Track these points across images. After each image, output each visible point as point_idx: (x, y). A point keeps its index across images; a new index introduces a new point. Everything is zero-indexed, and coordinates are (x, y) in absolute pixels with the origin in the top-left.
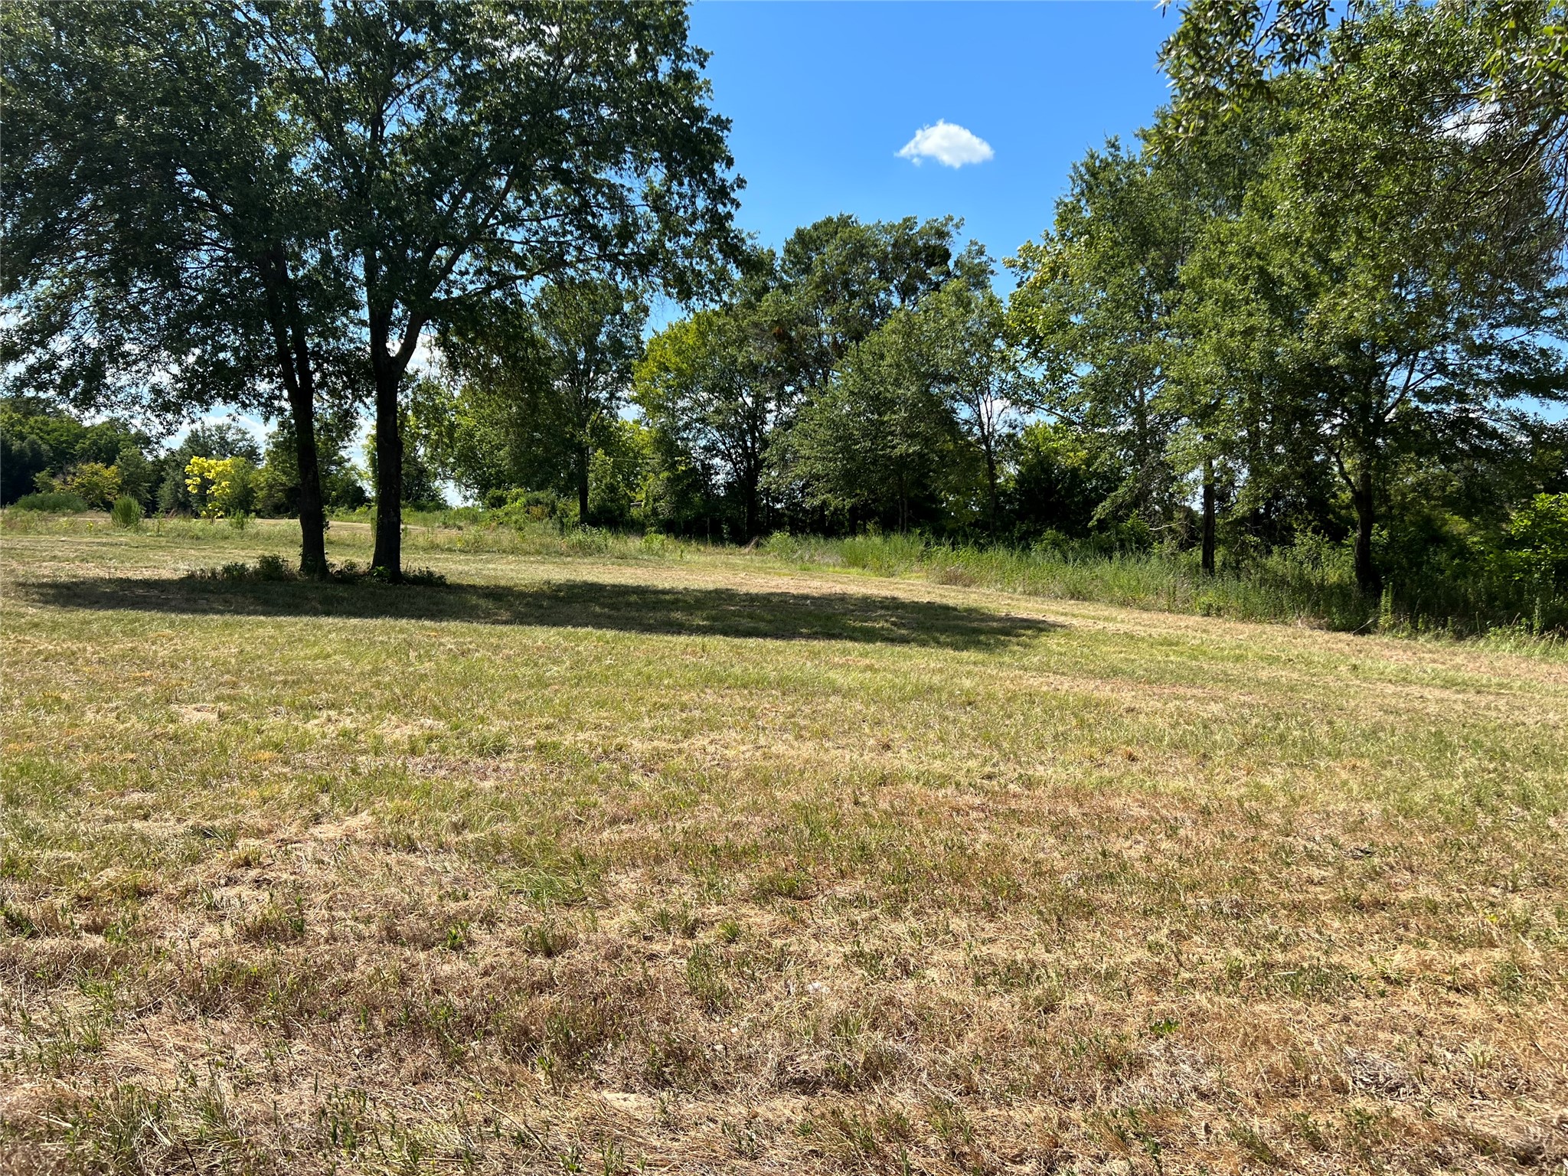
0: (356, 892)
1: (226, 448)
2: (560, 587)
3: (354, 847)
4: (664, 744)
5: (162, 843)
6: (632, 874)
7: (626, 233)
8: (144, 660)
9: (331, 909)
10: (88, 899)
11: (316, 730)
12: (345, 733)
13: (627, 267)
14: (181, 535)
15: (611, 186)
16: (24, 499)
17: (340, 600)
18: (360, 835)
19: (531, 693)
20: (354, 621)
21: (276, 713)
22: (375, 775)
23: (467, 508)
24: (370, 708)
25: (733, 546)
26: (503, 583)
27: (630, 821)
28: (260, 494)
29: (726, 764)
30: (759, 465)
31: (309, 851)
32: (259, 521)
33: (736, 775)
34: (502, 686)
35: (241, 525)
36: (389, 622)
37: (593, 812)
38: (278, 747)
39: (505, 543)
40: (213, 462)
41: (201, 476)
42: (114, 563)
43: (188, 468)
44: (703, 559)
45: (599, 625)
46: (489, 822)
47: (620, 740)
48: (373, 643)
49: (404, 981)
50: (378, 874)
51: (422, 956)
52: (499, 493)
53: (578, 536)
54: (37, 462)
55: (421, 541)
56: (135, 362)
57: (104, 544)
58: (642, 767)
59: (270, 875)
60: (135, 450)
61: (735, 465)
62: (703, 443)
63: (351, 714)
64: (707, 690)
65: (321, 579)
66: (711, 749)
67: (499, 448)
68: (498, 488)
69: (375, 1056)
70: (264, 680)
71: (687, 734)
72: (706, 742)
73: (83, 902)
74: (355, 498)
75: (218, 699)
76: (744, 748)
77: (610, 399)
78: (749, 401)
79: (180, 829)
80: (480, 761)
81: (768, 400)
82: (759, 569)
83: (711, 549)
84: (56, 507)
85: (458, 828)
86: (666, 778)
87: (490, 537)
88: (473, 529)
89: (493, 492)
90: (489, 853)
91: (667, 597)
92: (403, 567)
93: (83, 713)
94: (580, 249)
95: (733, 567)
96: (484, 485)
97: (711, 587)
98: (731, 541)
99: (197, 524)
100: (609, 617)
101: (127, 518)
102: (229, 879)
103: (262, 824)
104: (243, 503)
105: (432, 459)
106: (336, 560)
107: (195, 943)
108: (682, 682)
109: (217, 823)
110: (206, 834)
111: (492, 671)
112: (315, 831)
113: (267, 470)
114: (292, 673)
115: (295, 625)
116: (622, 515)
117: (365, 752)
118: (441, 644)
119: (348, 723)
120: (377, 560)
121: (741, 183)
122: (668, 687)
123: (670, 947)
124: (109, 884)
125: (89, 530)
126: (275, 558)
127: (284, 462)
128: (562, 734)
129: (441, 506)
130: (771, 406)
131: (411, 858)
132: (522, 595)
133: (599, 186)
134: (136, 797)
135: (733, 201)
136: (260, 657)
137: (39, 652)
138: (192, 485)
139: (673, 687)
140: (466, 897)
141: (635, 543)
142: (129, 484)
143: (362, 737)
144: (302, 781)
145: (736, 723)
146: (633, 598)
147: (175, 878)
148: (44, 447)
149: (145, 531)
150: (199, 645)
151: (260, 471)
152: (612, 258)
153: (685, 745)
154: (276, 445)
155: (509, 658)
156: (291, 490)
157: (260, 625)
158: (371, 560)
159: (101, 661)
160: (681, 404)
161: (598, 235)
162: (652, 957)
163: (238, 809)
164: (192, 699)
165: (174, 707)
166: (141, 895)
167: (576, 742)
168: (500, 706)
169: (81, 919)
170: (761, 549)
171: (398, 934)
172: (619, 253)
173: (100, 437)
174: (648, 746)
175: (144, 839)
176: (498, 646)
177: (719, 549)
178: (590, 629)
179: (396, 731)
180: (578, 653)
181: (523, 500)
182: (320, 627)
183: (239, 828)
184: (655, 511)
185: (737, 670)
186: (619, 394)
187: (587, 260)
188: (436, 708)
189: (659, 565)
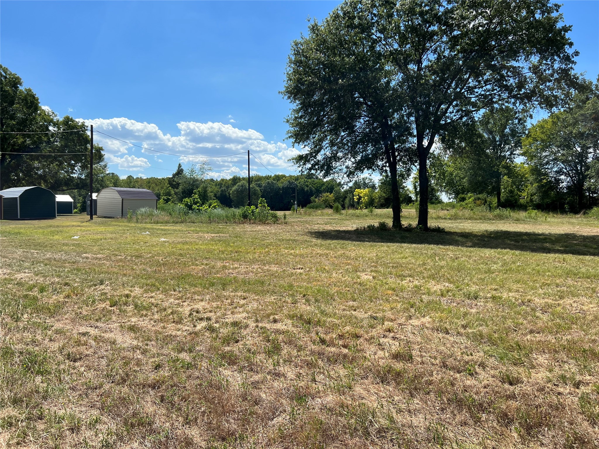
0: (429, 346)
1: (365, 185)
2: (491, 233)
3: (425, 330)
4: (550, 301)
5: (362, 320)
6: (544, 356)
7: (521, 85)
8: (347, 257)
9: (420, 351)
10: (342, 336)
11: (406, 285)
12: (416, 286)
13: (522, 99)
14: (353, 215)
15: (514, 68)
16: (308, 206)
17: (407, 237)
18: (427, 325)
19: (486, 275)
20: (414, 245)
21: (391, 278)
22: (429, 303)
23: (450, 202)
24: (424, 278)
25: (571, 214)
26: (467, 231)
27: (538, 333)
28: (376, 201)
29: (584, 312)
30: (585, 177)
31: (410, 329)
32: (377, 210)
33: (590, 318)
34: (474, 272)
35: (371, 211)
36: (427, 246)
37: (521, 327)
38: (393, 290)
39: (467, 215)
40: (362, 190)
41: (358, 195)
42: (334, 225)
43: (355, 193)
44: (556, 220)
45: (511, 249)
46: (477, 326)
47: (529, 297)
48: (422, 254)
49: (453, 385)
50: (436, 341)
51: (458, 375)
52: (463, 196)
53: (497, 211)
54: (311, 194)
55: (434, 215)
56: (341, 159)
57: (331, 219)
58: (541, 310)
59: (397, 336)
60: (338, 188)
61: (572, 178)
62: (555, 169)
63: (417, 280)
64: (569, 279)
65: (400, 230)
66: (575, 305)
67: (463, 178)
68: (463, 194)
69: (445, 411)
70: (386, 265)
71: (561, 298)
72: (571, 302)
73: (341, 337)
74: (409, 201)
75: (371, 271)
76: (592, 306)
77: (510, 155)
78: (579, 149)
79: (366, 315)
80: (469, 301)
81: (590, 148)
82: (586, 224)
83: (560, 216)
84: (317, 207)
85: (464, 327)
86: (553, 316)
87: (461, 213)
88: (454, 210)
89: (461, 196)
90: (479, 338)
91: (541, 237)
92: (429, 225)
93: (332, 274)
94: (499, 95)
95: (573, 224)
96: (457, 193)
97: (562, 232)
98: (571, 212)
99: (358, 212)
100: (515, 245)
101: (337, 210)
102: (384, 335)
103: (392, 317)
104: (371, 204)
105: (437, 184)
106: (404, 223)
107: (376, 357)
108: (555, 274)
109: (378, 315)
110: (375, 318)
111: (469, 266)
112: (411, 321)
113: (378, 192)
114: (395, 263)
115: (394, 246)
116: (516, 202)
117: (424, 294)
118: (447, 255)
119: (416, 283)
120: (419, 223)
121: (577, 53)
122: (548, 276)
123: (568, 391)
124: (348, 332)
125: (327, 214)
126: (384, 223)
127: (384, 189)
128: (502, 293)
129: (440, 202)
130: (591, 150)
131: (448, 336)
132: (476, 236)
133: (508, 69)
134: (351, 303)
135: (573, 62)
136: (383, 257)
137: (318, 253)
138: (356, 198)
139: (551, 277)
140: (472, 355)
141: (523, 214)
142: (337, 199)
143: (422, 288)
144: (404, 303)
145: (586, 294)
146: (525, 237)
147: (367, 333)
148: (313, 189)
149: (343, 214)
150: (363, 253)
151: (376, 193)
152: (515, 97)
153: (561, 302)
154: (382, 183)
155: (475, 261)
156: (386, 198)
157: (382, 246)
158: (417, 223)
159: (335, 257)
160: (544, 154)
161: (507, 88)
162: (559, 394)
163: (384, 311)
164: (364, 271)
165: (358, 273)
166: (358, 337)
167: (509, 297)
168: (474, 280)
169: (341, 343)
170: (586, 215)
171: (447, 365)
172: (518, 94)
173: (329, 184)
174: (543, 301)
175: (356, 318)
176: (470, 256)
177: (564, 216)
178: (508, 250)
179: (436, 287)
180: (505, 260)
181: (473, 198)
182: (402, 247)
183: (385, 318)
184: (531, 200)
185: (583, 270)
186: (515, 152)
187: (503, 99)
188: (448, 279)
189: (535, 223)
